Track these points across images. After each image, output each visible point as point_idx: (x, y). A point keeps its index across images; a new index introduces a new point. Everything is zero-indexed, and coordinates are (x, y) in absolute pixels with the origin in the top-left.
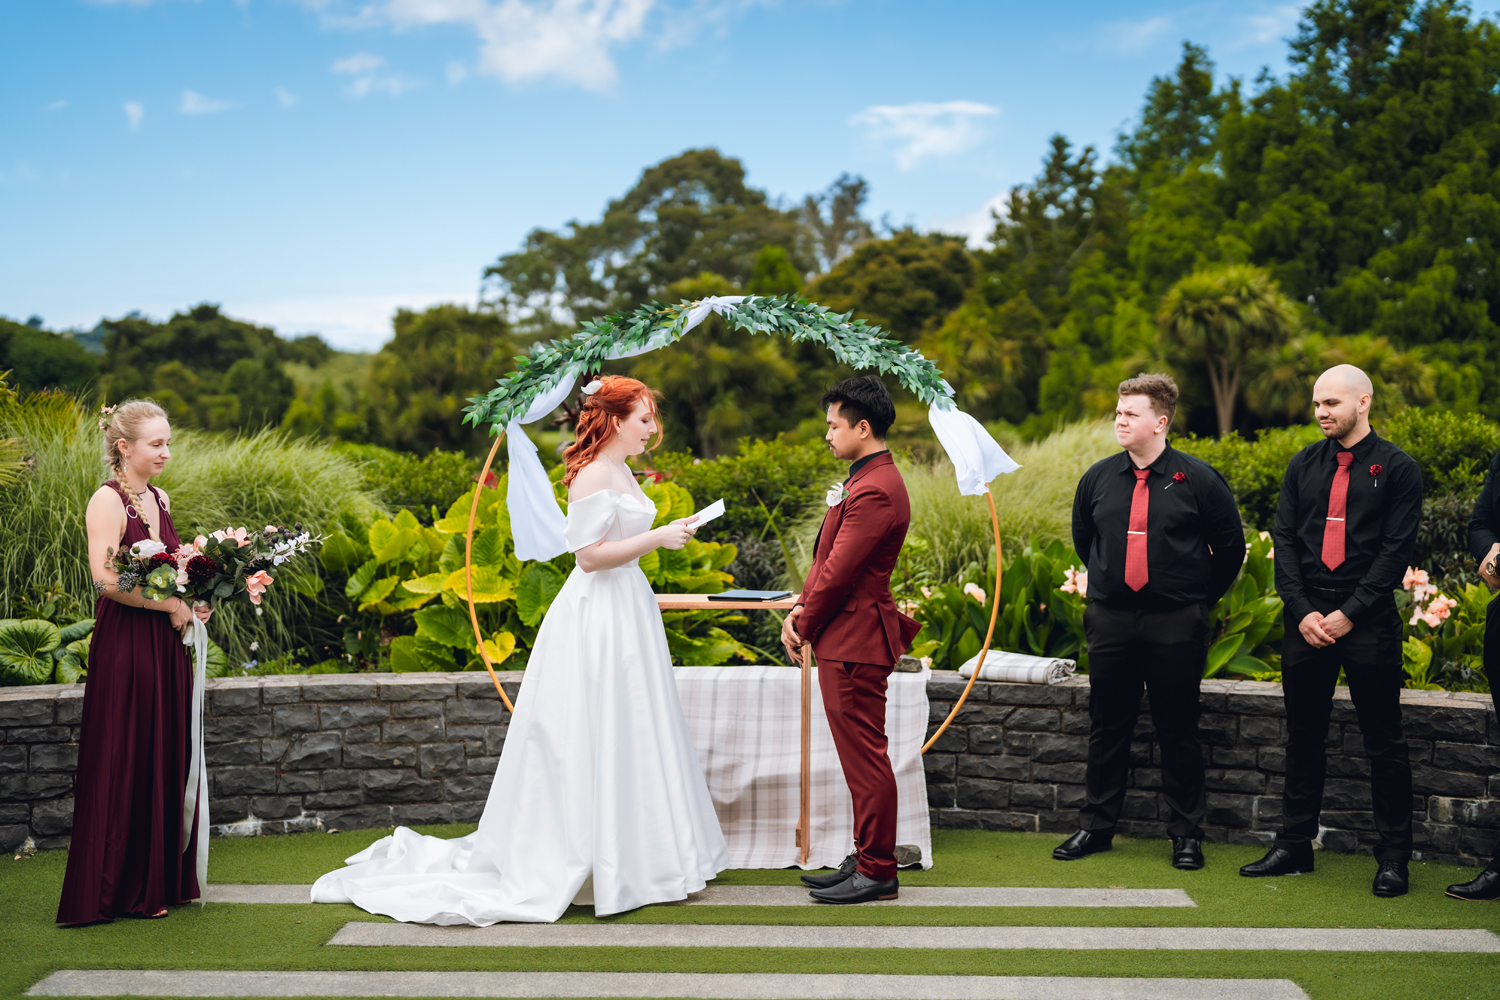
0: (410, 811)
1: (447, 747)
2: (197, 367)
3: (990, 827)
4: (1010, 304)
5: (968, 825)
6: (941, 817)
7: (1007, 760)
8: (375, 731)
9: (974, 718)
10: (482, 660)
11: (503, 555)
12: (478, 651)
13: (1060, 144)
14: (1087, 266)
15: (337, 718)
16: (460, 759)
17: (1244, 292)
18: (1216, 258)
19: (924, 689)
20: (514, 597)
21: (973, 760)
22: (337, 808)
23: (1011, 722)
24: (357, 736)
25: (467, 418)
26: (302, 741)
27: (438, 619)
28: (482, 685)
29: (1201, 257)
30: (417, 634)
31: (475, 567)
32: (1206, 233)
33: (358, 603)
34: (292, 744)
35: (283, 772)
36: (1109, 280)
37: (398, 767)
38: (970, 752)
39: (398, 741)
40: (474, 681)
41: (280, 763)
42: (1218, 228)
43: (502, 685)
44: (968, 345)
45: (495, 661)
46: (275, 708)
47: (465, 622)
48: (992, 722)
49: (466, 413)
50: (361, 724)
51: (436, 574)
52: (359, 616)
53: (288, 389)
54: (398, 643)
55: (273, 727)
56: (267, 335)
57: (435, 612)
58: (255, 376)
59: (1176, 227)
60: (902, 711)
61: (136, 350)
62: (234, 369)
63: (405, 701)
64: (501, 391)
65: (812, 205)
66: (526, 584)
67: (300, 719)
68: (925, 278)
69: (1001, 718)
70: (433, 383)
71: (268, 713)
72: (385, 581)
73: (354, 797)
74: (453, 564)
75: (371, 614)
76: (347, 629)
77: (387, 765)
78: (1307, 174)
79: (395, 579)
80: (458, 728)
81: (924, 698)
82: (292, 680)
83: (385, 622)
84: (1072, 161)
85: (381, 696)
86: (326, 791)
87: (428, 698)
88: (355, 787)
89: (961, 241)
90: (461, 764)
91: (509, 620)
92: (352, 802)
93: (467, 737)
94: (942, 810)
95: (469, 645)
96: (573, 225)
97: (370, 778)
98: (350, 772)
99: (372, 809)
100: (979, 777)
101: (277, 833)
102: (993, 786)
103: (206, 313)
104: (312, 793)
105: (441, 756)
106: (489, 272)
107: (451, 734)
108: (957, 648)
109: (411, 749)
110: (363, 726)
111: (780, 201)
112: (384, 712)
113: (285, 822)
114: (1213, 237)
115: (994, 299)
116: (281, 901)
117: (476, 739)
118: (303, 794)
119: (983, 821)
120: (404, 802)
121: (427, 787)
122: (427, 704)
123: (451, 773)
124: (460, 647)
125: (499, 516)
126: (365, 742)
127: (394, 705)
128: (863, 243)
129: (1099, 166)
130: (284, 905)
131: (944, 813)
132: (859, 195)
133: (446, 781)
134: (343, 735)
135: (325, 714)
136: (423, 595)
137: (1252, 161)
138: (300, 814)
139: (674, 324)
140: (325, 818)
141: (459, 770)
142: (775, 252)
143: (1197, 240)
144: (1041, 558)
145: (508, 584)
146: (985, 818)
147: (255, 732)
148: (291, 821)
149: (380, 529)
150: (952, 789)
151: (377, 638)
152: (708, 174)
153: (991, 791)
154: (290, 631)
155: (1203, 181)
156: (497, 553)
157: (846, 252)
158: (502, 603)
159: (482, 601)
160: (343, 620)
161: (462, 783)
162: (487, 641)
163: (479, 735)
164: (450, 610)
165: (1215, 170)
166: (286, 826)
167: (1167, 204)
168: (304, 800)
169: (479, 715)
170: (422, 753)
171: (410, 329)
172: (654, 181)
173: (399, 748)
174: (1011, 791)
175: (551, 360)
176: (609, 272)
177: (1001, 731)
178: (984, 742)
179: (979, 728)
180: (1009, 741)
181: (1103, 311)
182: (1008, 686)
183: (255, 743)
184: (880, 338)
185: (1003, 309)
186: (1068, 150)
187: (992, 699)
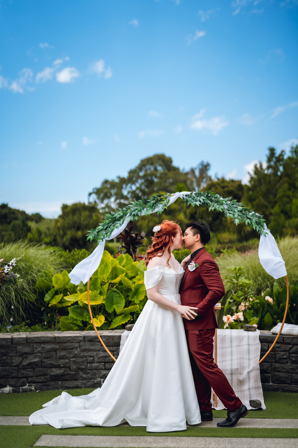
0: (67, 384)
1: (80, 360)
3: (284, 391)
4: (257, 201)
5: (277, 390)
6: (265, 386)
7: (290, 365)
8: (54, 354)
9: (277, 349)
10: (93, 325)
11: (100, 287)
12: (91, 322)
14: (283, 188)
15: (40, 349)
16: (85, 364)
19: (258, 338)
20: (104, 302)
21: (277, 365)
22: (40, 382)
23: (292, 351)
24: (47, 356)
25: (88, 238)
26: (27, 358)
27: (77, 310)
28: (93, 336)
30: (69, 315)
31: (90, 291)
33: (49, 304)
34: (23, 359)
35: (20, 369)
36: (290, 193)
37: (62, 367)
38: (276, 362)
39: (62, 358)
40: (90, 335)
41: (19, 366)
43: (101, 336)
45: (97, 326)
46: (17, 345)
47: (86, 311)
48: (284, 351)
49: (88, 236)
50: (49, 351)
51: (76, 294)
52: (49, 308)
53: (29, 230)
54: (62, 319)
55: (16, 352)
56: (23, 213)
57: (76, 308)
58: (19, 225)
60: (250, 346)
62: (12, 224)
63: (65, 343)
64: (100, 227)
65: (193, 171)
66: (108, 297)
67: (27, 350)
69: (288, 349)
70: (74, 227)
71: (14, 347)
72: (58, 296)
73: (46, 378)
74: (82, 290)
75: (53, 307)
76: (45, 313)
77: (58, 367)
79: (62, 295)
80: (84, 353)
81: (258, 341)
82: (23, 335)
83: (58, 310)
85: (55, 340)
86: (36, 376)
87: (73, 341)
88: (47, 375)
89: (240, 182)
90: (85, 366)
91: (102, 310)
92: (45, 380)
93: (87, 356)
94: (266, 384)
95: (88, 320)
96: (119, 177)
97: (52, 371)
98: (45, 369)
99: (52, 383)
100: (280, 372)
101: (18, 392)
102: (285, 375)
103: (4, 206)
104: (30, 377)
105: (78, 363)
106: (90, 194)
107: (82, 354)
108: (264, 320)
109: (67, 361)
110: (50, 352)
112: (57, 346)
113: (21, 388)
115: (251, 200)
116: (17, 424)
117: (91, 357)
118: (27, 378)
119: (282, 389)
120: (64, 380)
121: (73, 374)
122: (73, 344)
123: (82, 370)
124: (85, 320)
125: (98, 273)
126: (50, 358)
127: (61, 344)
128: (209, 182)
129: (286, 157)
130: (18, 426)
131: (266, 385)
132: (208, 168)
133: (80, 372)
134: (42, 355)
135: (35, 347)
136: (71, 301)
138: (26, 385)
139: (165, 202)
140: (35, 386)
141: (84, 368)
142: (181, 185)
144: (293, 287)
145: (102, 297)
146: (282, 387)
147: (10, 355)
148: (23, 388)
149: (56, 277)
150: (269, 376)
151: (55, 316)
152: (161, 162)
153: (284, 377)
154: (25, 313)
156: (98, 286)
157: (204, 185)
158: (100, 304)
159: (92, 304)
160: (43, 309)
161: (86, 373)
162: (95, 319)
163: (92, 355)
164: (81, 307)
166: (21, 390)
168: (27, 380)
169: (92, 347)
170: (71, 362)
171: (67, 210)
172: (146, 163)
173: (63, 360)
174: (292, 377)
175: (119, 216)
176: (129, 192)
177: (288, 354)
178: (281, 358)
179: (279, 353)
180: (291, 358)
181: (288, 203)
182: (290, 337)
183: (10, 358)
184: (242, 207)
185: (254, 203)
186: (275, 152)
187: (284, 342)
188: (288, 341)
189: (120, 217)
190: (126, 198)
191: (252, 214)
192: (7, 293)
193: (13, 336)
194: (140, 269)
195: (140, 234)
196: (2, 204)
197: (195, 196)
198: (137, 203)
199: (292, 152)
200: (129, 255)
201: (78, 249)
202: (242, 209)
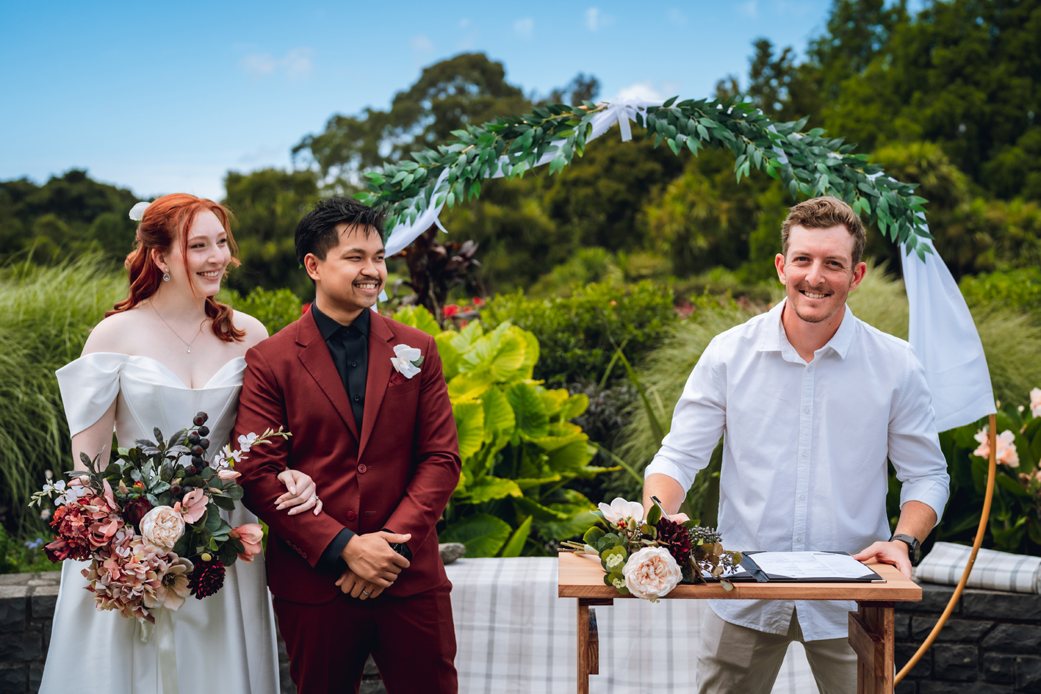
2: (69, 219)
7: (983, 689)
13: (764, 47)
17: (924, 164)
18: (893, 136)
23: (990, 641)
29: (881, 137)
32: (886, 117)
42: (896, 113)
44: (692, 205)
48: (965, 641)
58: (115, 227)
59: (861, 111)
61: (20, 206)
62: (98, 221)
65: (557, 95)
68: (655, 153)
69: (977, 635)
70: (258, 232)
78: (969, 70)
84: (775, 58)
96: (368, 110)
103: (76, 176)
106: (296, 150)
111: (533, 93)
114: (891, 120)
115: (708, 171)
129: (795, 64)
132: (593, 91)
137: (922, 60)
139: (575, 132)
143: (878, 122)
152: (476, 74)
155: (881, 76)
167: (854, 94)
171: (239, 187)
172: (431, 77)
175: (411, 178)
176: (395, 148)
177: (977, 652)
178: (954, 665)
179: (947, 648)
180: (986, 665)
182: (985, 596)
183: (20, 669)
184: (842, 152)
186: (771, 50)
187: (965, 611)
188: (979, 607)
189: (415, 182)
190: (389, 160)
191: (877, 180)
192: (33, 429)
193: (32, 589)
194: (465, 357)
195: (459, 248)
196: (70, 171)
197: (679, 115)
198: (477, 134)
199: (810, 53)
200: (426, 312)
201: (267, 289)
202: (844, 159)
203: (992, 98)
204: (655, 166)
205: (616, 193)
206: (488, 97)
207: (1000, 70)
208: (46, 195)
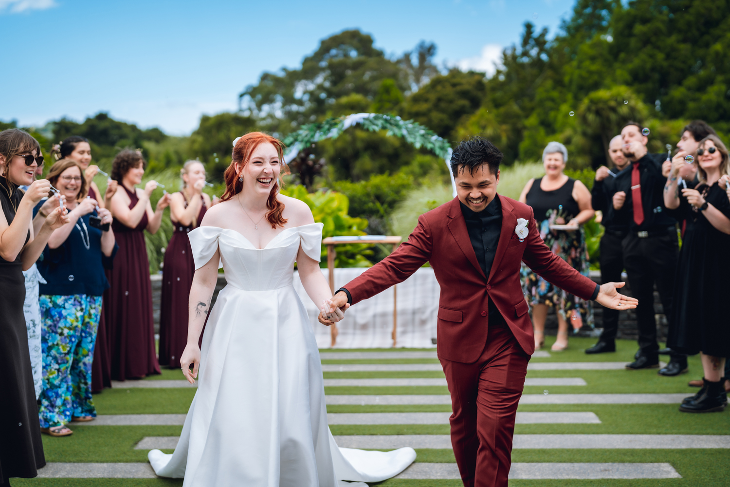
4: (506, 107)
13: (529, 27)
14: (544, 88)
17: (619, 99)
32: (604, 70)
36: (555, 94)
42: (610, 67)
44: (484, 128)
56: (134, 128)
65: (407, 57)
68: (464, 94)
78: (654, 39)
84: (537, 34)
89: (483, 75)
96: (284, 69)
103: (102, 117)
106: (242, 96)
115: (497, 105)
128: (434, 76)
129: (550, 37)
132: (431, 51)
137: (628, 32)
142: (389, 82)
143: (600, 73)
152: (355, 42)
157: (426, 80)
165: (609, 38)
171: (208, 124)
172: (326, 46)
176: (305, 92)
181: (552, 109)
185: (502, 110)
186: (532, 29)
190: (300, 103)
196: (98, 114)
199: (561, 27)
203: (668, 56)
204: (464, 102)
205: (441, 120)
206: (363, 58)
207: (672, 40)
208: (84, 129)
